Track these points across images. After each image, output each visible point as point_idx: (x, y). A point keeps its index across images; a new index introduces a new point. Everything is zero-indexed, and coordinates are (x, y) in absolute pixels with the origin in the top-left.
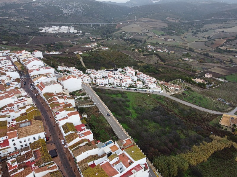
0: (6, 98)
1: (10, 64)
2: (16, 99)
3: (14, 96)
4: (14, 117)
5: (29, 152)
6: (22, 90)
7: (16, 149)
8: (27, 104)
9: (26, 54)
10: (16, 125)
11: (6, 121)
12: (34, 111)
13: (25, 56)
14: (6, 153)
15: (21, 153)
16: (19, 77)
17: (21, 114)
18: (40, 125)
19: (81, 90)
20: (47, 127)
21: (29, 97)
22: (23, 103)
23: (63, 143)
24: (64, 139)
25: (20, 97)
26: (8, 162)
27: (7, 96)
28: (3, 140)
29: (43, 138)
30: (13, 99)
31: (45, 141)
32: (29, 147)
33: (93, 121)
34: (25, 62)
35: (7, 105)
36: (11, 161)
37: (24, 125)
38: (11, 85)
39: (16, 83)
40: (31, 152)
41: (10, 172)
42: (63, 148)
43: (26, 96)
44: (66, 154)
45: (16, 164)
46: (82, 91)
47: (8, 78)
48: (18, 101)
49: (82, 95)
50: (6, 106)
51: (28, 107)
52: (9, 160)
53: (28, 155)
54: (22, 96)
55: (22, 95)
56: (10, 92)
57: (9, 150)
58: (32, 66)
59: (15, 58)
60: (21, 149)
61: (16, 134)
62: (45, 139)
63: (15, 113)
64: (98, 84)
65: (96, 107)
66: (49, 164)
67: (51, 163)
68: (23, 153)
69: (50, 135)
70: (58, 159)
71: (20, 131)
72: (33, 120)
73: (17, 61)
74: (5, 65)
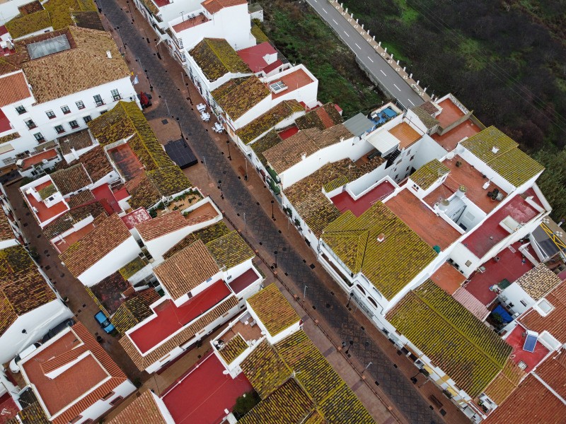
5: (92, 151)
7: (40, 139)
10: (12, 51)
14: (12, 155)
15: (66, 157)
17: (21, 8)
18: (105, 45)
20: (132, 57)
23: (205, 116)
24: (203, 102)
26: (25, 190)
29: (129, 101)
31: (141, 109)
32: (86, 130)
36: (37, 188)
37: (43, 48)
40: (99, 151)
41: (46, 227)
42: (212, 136)
44: (226, 155)
45: (58, 197)
52: (27, 180)
53: (95, 164)
57: (18, 146)
60: (61, 140)
61: (27, 87)
62: (138, 101)
66: (180, 198)
67: (187, 194)
68: (72, 156)
69: (151, 87)
70: (200, 172)
71: (37, 72)
72: (75, 29)
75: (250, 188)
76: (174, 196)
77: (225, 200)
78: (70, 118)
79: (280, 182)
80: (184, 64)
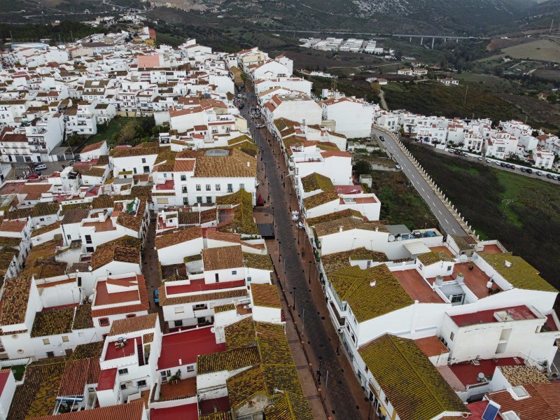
0: (194, 113)
3: (212, 109)
9: (259, 54)
16: (233, 92)
21: (240, 118)
22: (226, 126)
27: (197, 110)
28: (165, 179)
30: (208, 113)
34: (251, 69)
35: (193, 127)
38: (213, 97)
45: (175, 222)
47: (210, 87)
49: (367, 145)
54: (227, 114)
56: (205, 104)
58: (266, 73)
62: (255, 198)
64: (417, 137)
65: (403, 175)
66: (247, 239)
67: (252, 238)
69: (269, 197)
71: (203, 162)
73: (236, 66)
74: (211, 68)
75: (303, 261)
78: (209, 194)
79: (320, 248)
80: (296, 187)
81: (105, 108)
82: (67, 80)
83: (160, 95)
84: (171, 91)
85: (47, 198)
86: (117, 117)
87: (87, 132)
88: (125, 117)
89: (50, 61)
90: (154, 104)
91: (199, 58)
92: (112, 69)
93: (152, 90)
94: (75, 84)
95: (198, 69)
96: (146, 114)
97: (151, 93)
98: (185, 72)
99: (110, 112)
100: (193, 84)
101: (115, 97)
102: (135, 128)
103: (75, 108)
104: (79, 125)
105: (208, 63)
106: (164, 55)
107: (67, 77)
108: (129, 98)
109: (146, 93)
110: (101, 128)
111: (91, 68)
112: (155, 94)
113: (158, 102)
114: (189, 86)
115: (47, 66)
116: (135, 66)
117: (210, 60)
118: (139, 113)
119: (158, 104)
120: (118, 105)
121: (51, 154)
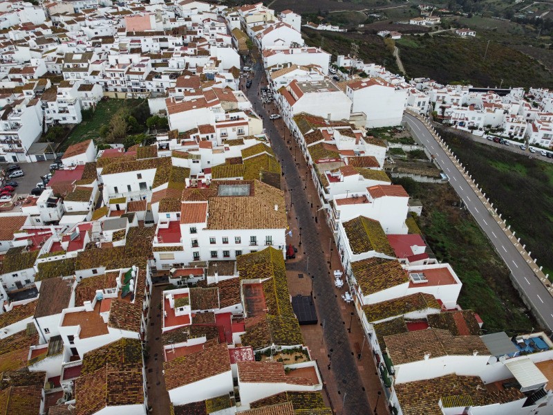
0: (197, 108)
1: (224, 31)
2: (222, 116)
3: (219, 105)
4: (209, 162)
5: (231, 280)
6: (239, 95)
7: (196, 257)
8: (246, 135)
9: (264, 12)
10: (208, 186)
11: (188, 170)
12: (263, 158)
13: (261, 18)
14: (171, 263)
15: (208, 278)
16: (238, 66)
17: (227, 159)
18: (276, 199)
19: (399, 129)
20: (294, 214)
21: (254, 116)
22: (237, 128)
23: (339, 283)
24: (341, 269)
25: (232, 111)
26: (166, 294)
27: (201, 104)
28: (168, 220)
29: (277, 248)
30: (215, 112)
31: (285, 259)
32: (233, 261)
33: (439, 232)
34: (257, 33)
35: (197, 127)
36: (175, 296)
37: (230, 190)
38: (217, 79)
39: (230, 76)
40: (236, 282)
41: (166, 333)
42: (340, 303)
43: (247, 112)
44: (347, 326)
45: (188, 310)
46: (400, 132)
47: (213, 62)
48: (226, 121)
49: (403, 143)
50: (195, 131)
51: (249, 143)
52: (172, 287)
53: (228, 292)
54: (237, 110)
55: (239, 108)
56: (210, 95)
57: (179, 257)
58: (275, 41)
59: (236, 19)
60: (211, 263)
61: (205, 215)
62: (285, 251)
63: (214, 151)
64: (451, 121)
65: (451, 190)
66: (288, 352)
67: (295, 350)
68: (214, 279)
69: (300, 243)
70: (316, 333)
71: (217, 206)
72: (258, 183)
73: (239, 26)
74: (211, 32)
75: (361, 368)
76: (284, 347)
77: (331, 371)
78: (226, 247)
79: (393, 374)
80: (335, 232)
81: (90, 90)
82: (45, 50)
83: (153, 69)
84: (165, 64)
85: (20, 241)
86: (104, 100)
87: (70, 121)
88: (114, 99)
89: (24, 21)
90: (147, 83)
91: (197, 19)
92: (96, 33)
93: (143, 66)
94: (54, 55)
95: (195, 33)
96: (138, 95)
97: (143, 69)
98: (181, 38)
99: (97, 93)
100: (191, 55)
101: (101, 73)
102: (127, 121)
103: (53, 90)
104: (60, 112)
105: (207, 25)
106: (156, 15)
107: (45, 45)
108: (117, 75)
109: (137, 70)
110: (86, 114)
111: (73, 31)
112: (147, 70)
113: (152, 80)
114: (187, 59)
115: (22, 29)
116: (122, 30)
117: (208, 20)
118: (129, 94)
119: (151, 82)
120: (106, 83)
121: (28, 154)
